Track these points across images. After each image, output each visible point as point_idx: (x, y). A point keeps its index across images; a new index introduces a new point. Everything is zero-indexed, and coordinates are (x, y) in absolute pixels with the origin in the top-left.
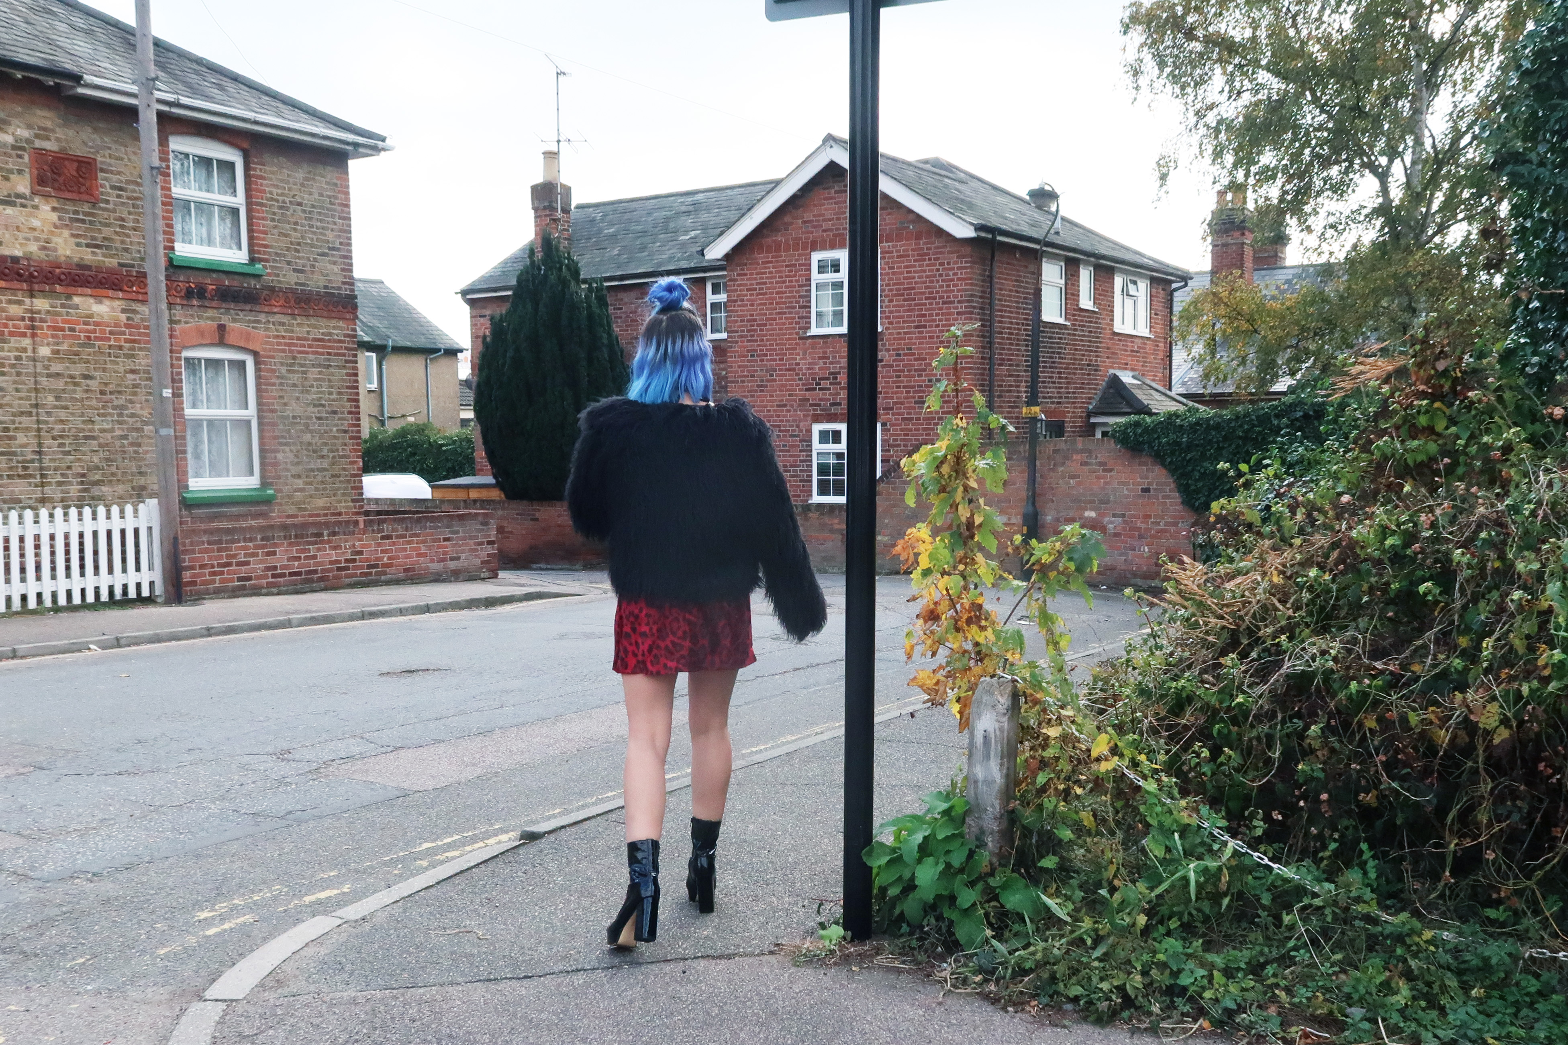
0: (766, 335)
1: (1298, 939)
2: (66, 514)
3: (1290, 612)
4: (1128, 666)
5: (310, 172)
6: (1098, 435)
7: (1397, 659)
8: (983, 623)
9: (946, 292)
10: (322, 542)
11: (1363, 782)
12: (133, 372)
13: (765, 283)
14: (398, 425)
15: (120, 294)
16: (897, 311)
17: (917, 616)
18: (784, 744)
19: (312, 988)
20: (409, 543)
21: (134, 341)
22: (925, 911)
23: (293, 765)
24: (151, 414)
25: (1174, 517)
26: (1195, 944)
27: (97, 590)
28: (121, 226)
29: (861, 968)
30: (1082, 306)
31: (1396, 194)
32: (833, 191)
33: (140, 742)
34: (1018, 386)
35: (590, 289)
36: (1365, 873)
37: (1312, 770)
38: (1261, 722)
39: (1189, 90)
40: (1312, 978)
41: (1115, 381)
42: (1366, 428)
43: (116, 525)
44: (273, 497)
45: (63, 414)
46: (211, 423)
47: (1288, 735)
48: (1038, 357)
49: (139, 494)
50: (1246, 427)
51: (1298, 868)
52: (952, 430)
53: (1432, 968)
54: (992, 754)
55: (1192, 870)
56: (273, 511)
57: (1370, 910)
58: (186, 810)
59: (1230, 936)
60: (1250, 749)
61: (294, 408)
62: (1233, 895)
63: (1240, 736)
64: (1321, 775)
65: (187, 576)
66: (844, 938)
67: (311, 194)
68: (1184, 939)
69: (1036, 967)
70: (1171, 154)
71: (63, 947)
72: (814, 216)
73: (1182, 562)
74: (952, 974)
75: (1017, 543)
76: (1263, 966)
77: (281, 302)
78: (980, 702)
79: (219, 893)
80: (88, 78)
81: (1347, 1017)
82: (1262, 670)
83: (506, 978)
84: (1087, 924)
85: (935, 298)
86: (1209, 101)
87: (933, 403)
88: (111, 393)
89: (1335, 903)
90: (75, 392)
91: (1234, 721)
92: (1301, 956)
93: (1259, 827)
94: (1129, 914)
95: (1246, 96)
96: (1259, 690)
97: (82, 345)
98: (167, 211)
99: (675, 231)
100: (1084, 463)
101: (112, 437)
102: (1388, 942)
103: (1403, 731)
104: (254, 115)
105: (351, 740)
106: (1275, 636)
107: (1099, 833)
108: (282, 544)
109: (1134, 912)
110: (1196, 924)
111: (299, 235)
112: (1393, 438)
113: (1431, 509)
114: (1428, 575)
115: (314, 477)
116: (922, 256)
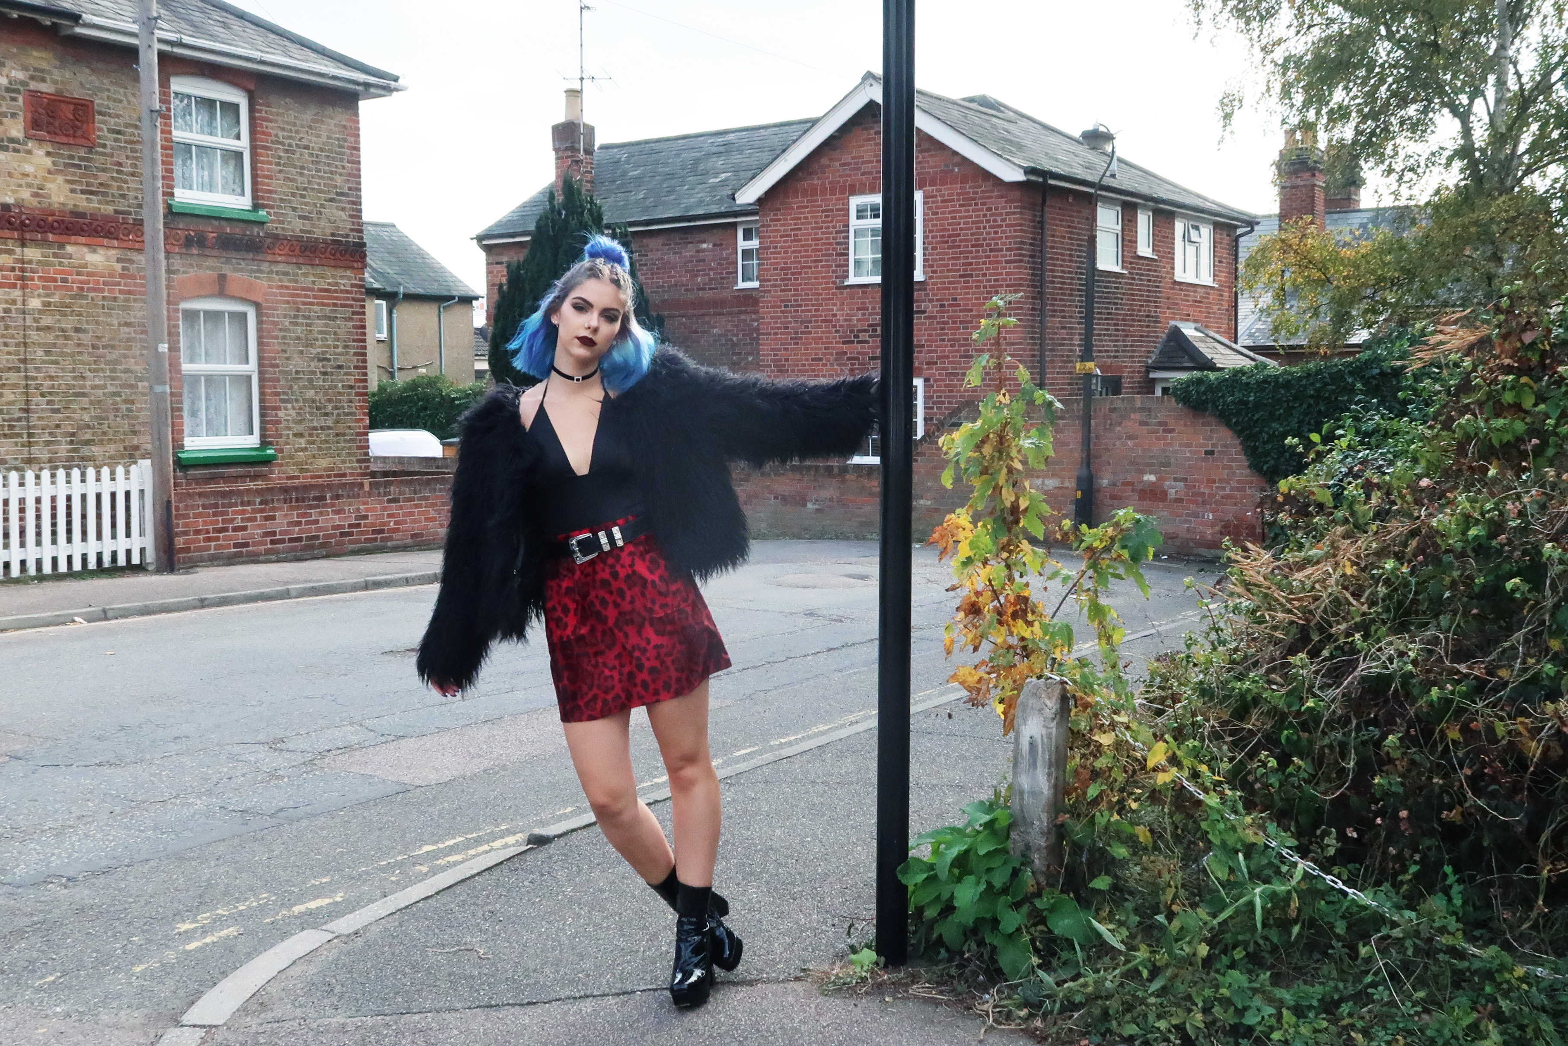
0: (801, 284)
1: (1376, 974)
2: (53, 476)
3: (1365, 608)
4: (1188, 662)
5: (317, 114)
6: (1158, 392)
7: (1483, 662)
8: (1030, 617)
9: (993, 239)
10: (326, 506)
11: (1446, 799)
12: (128, 324)
13: (800, 229)
14: (408, 377)
15: (116, 243)
16: (940, 259)
17: (958, 609)
18: (816, 735)
19: (299, 1012)
20: (416, 506)
21: (129, 292)
22: (965, 934)
23: (287, 755)
24: (145, 369)
25: (1240, 481)
26: (1262, 976)
27: (84, 557)
28: (120, 172)
29: (896, 998)
30: (1140, 254)
31: (1480, 135)
32: (872, 132)
33: (122, 728)
34: (1071, 339)
36: (1450, 900)
37: (1390, 784)
38: (1333, 729)
39: (1255, 24)
40: (1392, 1018)
41: (1176, 335)
42: (1448, 403)
43: (106, 487)
44: (274, 457)
45: (52, 370)
46: (210, 379)
47: (1364, 743)
48: (1093, 308)
49: (131, 455)
50: (1318, 385)
51: (1375, 893)
52: (995, 407)
53: (1526, 1009)
54: (1039, 764)
55: (1258, 893)
56: (272, 472)
57: (1455, 942)
58: (170, 807)
59: (1300, 968)
60: (1322, 756)
61: (297, 363)
62: (1303, 923)
63: (1311, 742)
64: (1400, 790)
65: (179, 542)
66: (877, 964)
67: (319, 136)
68: (1250, 972)
69: (1087, 1001)
70: (1235, 92)
71: (32, 962)
72: (853, 158)
73: (1245, 549)
74: (995, 1007)
75: (1065, 528)
76: (1337, 1004)
77: (286, 251)
78: (1025, 706)
79: (202, 903)
80: (87, 17)
82: (1336, 669)
83: (508, 1004)
84: (1142, 953)
85: (982, 246)
86: (1275, 37)
87: (973, 378)
88: (104, 347)
89: (1417, 934)
90: (66, 345)
91: (1304, 726)
92: (1381, 993)
93: (1332, 845)
94: (1189, 943)
95: (1316, 31)
96: (1333, 693)
97: (72, 297)
98: (167, 156)
99: (705, 173)
100: (1143, 423)
101: (104, 394)
102: (1476, 979)
103: (1490, 742)
104: (260, 54)
105: (349, 728)
106: (1348, 634)
107: (1156, 848)
108: (280, 509)
109: (1196, 940)
110: (1263, 954)
111: (305, 180)
112: (1476, 416)
113: (1519, 497)
114: (1515, 569)
115: (317, 435)
116: (968, 200)
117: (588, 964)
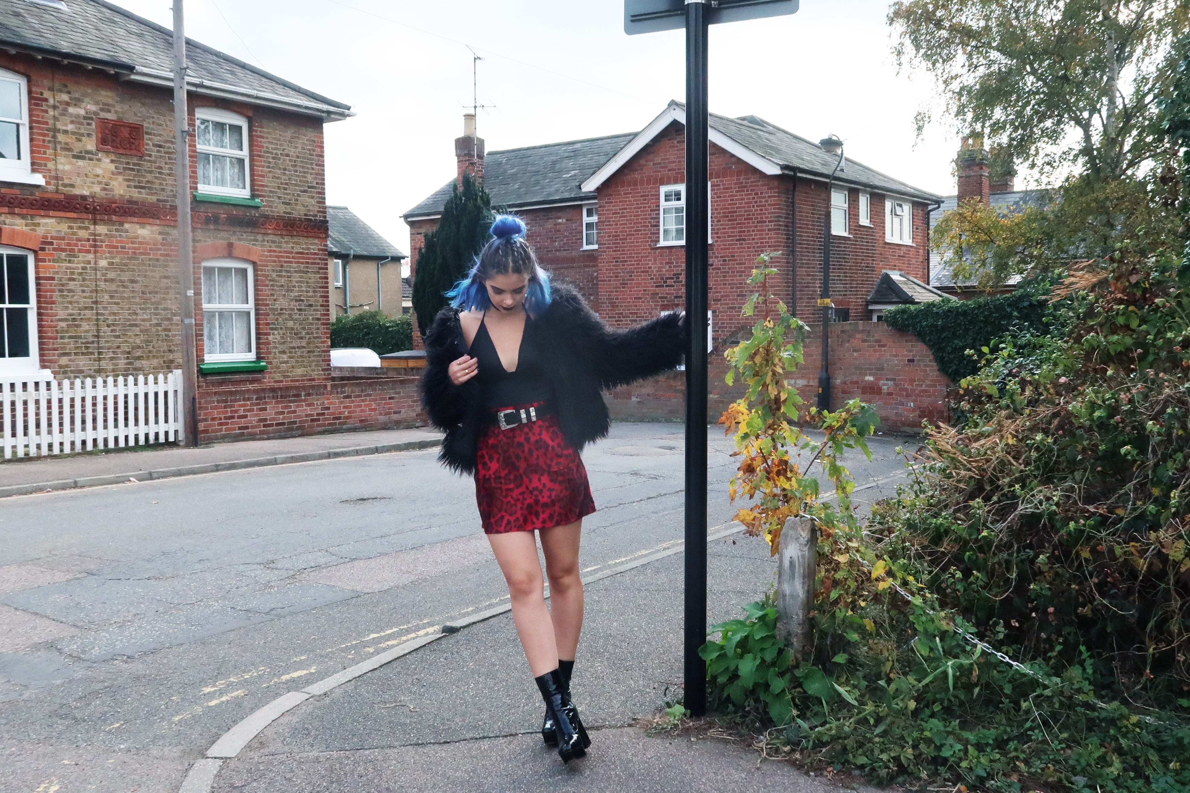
0: (626, 247)
1: (1033, 721)
2: (115, 381)
3: (1022, 467)
4: (899, 505)
5: (295, 132)
6: (875, 319)
7: (1105, 504)
8: (789, 475)
9: (760, 214)
10: (301, 401)
11: (1081, 599)
12: (166, 277)
13: (626, 209)
14: (357, 312)
15: (158, 222)
16: (723, 229)
17: (738, 469)
18: (640, 557)
19: (286, 748)
20: (363, 401)
21: (167, 255)
22: (746, 695)
23: (276, 572)
24: (178, 308)
25: (932, 381)
26: (953, 723)
27: (137, 437)
28: (160, 173)
29: (698, 739)
30: (862, 224)
31: (1096, 139)
32: (675, 141)
33: (164, 554)
34: (814, 283)
36: (1084, 669)
37: (1041, 589)
38: (1001, 551)
39: (938, 65)
40: (1044, 752)
41: (887, 279)
42: (1078, 324)
43: (151, 389)
44: (266, 367)
45: (115, 309)
46: (221, 314)
47: (1022, 561)
48: (829, 261)
49: (169, 366)
50: (986, 313)
51: (1032, 665)
52: (763, 330)
53: (1139, 746)
54: (796, 575)
55: (950, 666)
56: (264, 378)
57: (1088, 699)
58: (196, 607)
59: (980, 717)
60: (993, 570)
61: (282, 303)
62: (982, 685)
63: (985, 560)
64: (1049, 593)
65: (201, 426)
66: (685, 715)
67: (296, 148)
68: (945, 720)
69: (831, 740)
70: (926, 112)
71: (104, 714)
72: (662, 159)
73: (938, 427)
74: (767, 744)
75: (813, 413)
76: (1006, 742)
77: (274, 226)
78: (786, 536)
79: (219, 674)
80: (139, 68)
81: (1072, 783)
82: (1002, 510)
83: (430, 743)
84: (869, 707)
85: (752, 219)
86: (953, 74)
88: (150, 293)
89: (1062, 693)
90: (124, 292)
91: (981, 549)
92: (1037, 735)
93: (1001, 631)
94: (902, 700)
95: (982, 69)
96: (1000, 526)
97: (130, 259)
98: (193, 162)
99: (560, 171)
100: (864, 341)
101: (150, 325)
102: (1104, 725)
103: (1111, 560)
104: (256, 92)
105: (319, 553)
106: (1011, 486)
107: (878, 634)
108: (271, 403)
109: (907, 698)
110: (954, 708)
111: (287, 178)
112: (1098, 334)
113: (1129, 390)
114: (1127, 439)
115: (295, 353)
116: (742, 188)
117: (485, 715)
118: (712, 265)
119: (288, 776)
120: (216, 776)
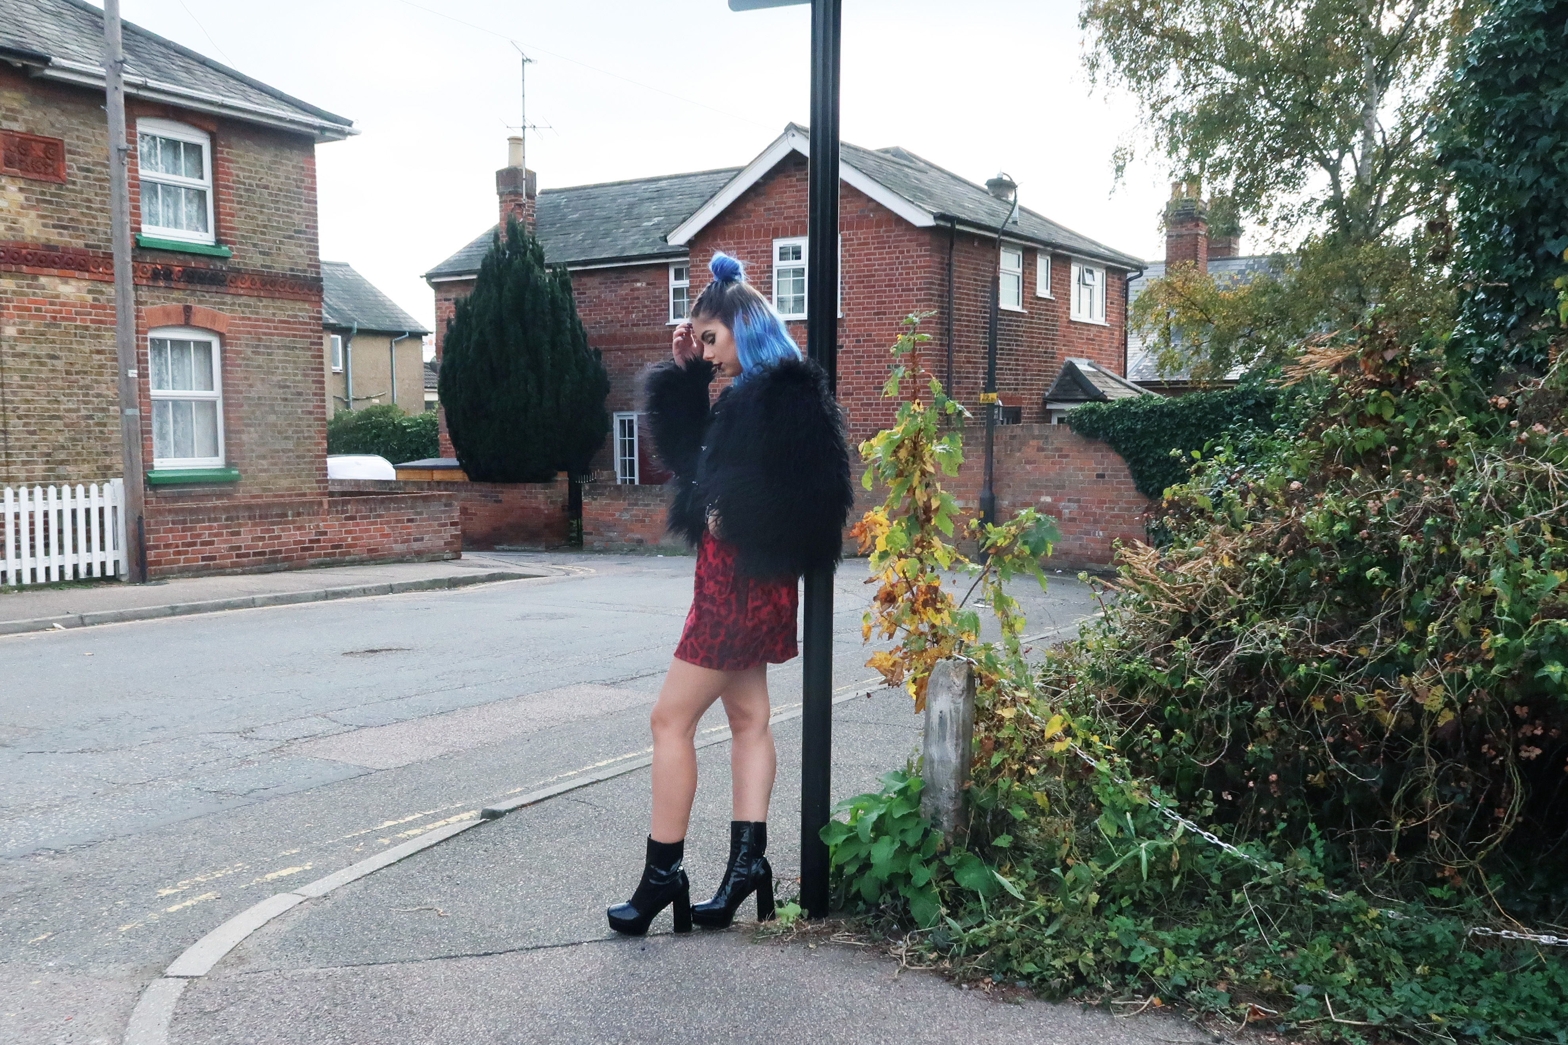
1: (1247, 917)
2: (31, 493)
3: (1241, 596)
4: (1081, 648)
5: (276, 156)
6: (1055, 421)
7: (1345, 643)
8: (939, 605)
9: (905, 279)
10: (287, 522)
11: (1311, 764)
12: (99, 352)
14: (363, 407)
15: (87, 275)
16: (857, 298)
17: (875, 599)
19: (273, 965)
20: (372, 523)
21: (101, 322)
22: (881, 889)
23: (257, 743)
24: (116, 394)
25: (1128, 503)
26: (1146, 922)
27: (61, 569)
28: (89, 208)
29: (818, 945)
30: (1039, 295)
31: (1347, 187)
32: (794, 179)
33: (102, 719)
34: (976, 373)
35: (554, 274)
36: (1313, 853)
37: (1261, 751)
38: (1211, 704)
39: (1144, 83)
40: (1261, 955)
41: (1071, 369)
42: (1316, 416)
43: (81, 504)
44: (238, 477)
45: (28, 394)
46: (176, 403)
47: (1238, 717)
48: (996, 344)
49: (104, 474)
50: (1199, 414)
51: (1247, 848)
52: (910, 415)
53: (1378, 946)
54: (948, 734)
55: (1143, 849)
56: (237, 491)
57: (1318, 889)
58: (149, 788)
59: (1180, 914)
60: (1200, 730)
61: (259, 389)
62: (1183, 874)
63: (1191, 717)
64: (1271, 756)
65: (151, 555)
66: (801, 916)
67: (277, 177)
68: (1135, 917)
69: (990, 944)
70: (1127, 146)
71: (25, 923)
72: (776, 203)
73: (1135, 547)
74: (907, 951)
75: (973, 527)
76: (1213, 944)
77: (248, 284)
78: (936, 684)
79: (181, 870)
80: (56, 60)
81: (1294, 993)
82: (1213, 651)
83: (466, 955)
84: (1040, 902)
85: (895, 286)
86: (1164, 94)
87: (891, 389)
88: (77, 373)
89: (1284, 882)
90: (41, 372)
91: (1186, 703)
92: (1251, 934)
93: (1209, 807)
94: (1082, 892)
95: (1201, 89)
96: (1210, 672)
97: (48, 326)
98: (134, 193)
99: (639, 217)
100: (1040, 449)
101: (78, 417)
102: (1335, 920)
103: (1350, 713)
104: (221, 98)
105: (314, 719)
106: (1225, 619)
107: (1052, 813)
108: (246, 525)
109: (1087, 891)
110: (1147, 902)
111: (266, 218)
112: (1341, 426)
113: (1378, 496)
114: (1375, 560)
115: (279, 458)
116: (882, 244)
117: (539, 920)
118: (841, 347)
119: (277, 998)
120: (180, 999)
